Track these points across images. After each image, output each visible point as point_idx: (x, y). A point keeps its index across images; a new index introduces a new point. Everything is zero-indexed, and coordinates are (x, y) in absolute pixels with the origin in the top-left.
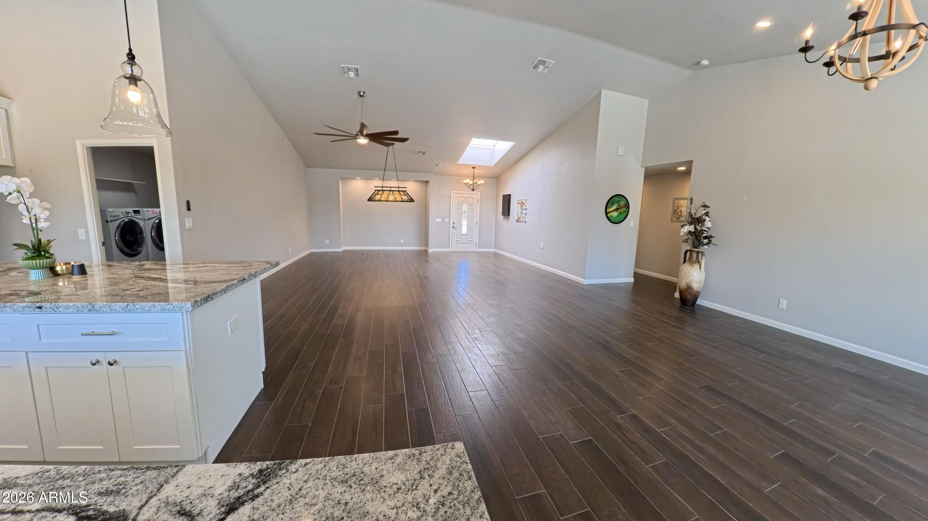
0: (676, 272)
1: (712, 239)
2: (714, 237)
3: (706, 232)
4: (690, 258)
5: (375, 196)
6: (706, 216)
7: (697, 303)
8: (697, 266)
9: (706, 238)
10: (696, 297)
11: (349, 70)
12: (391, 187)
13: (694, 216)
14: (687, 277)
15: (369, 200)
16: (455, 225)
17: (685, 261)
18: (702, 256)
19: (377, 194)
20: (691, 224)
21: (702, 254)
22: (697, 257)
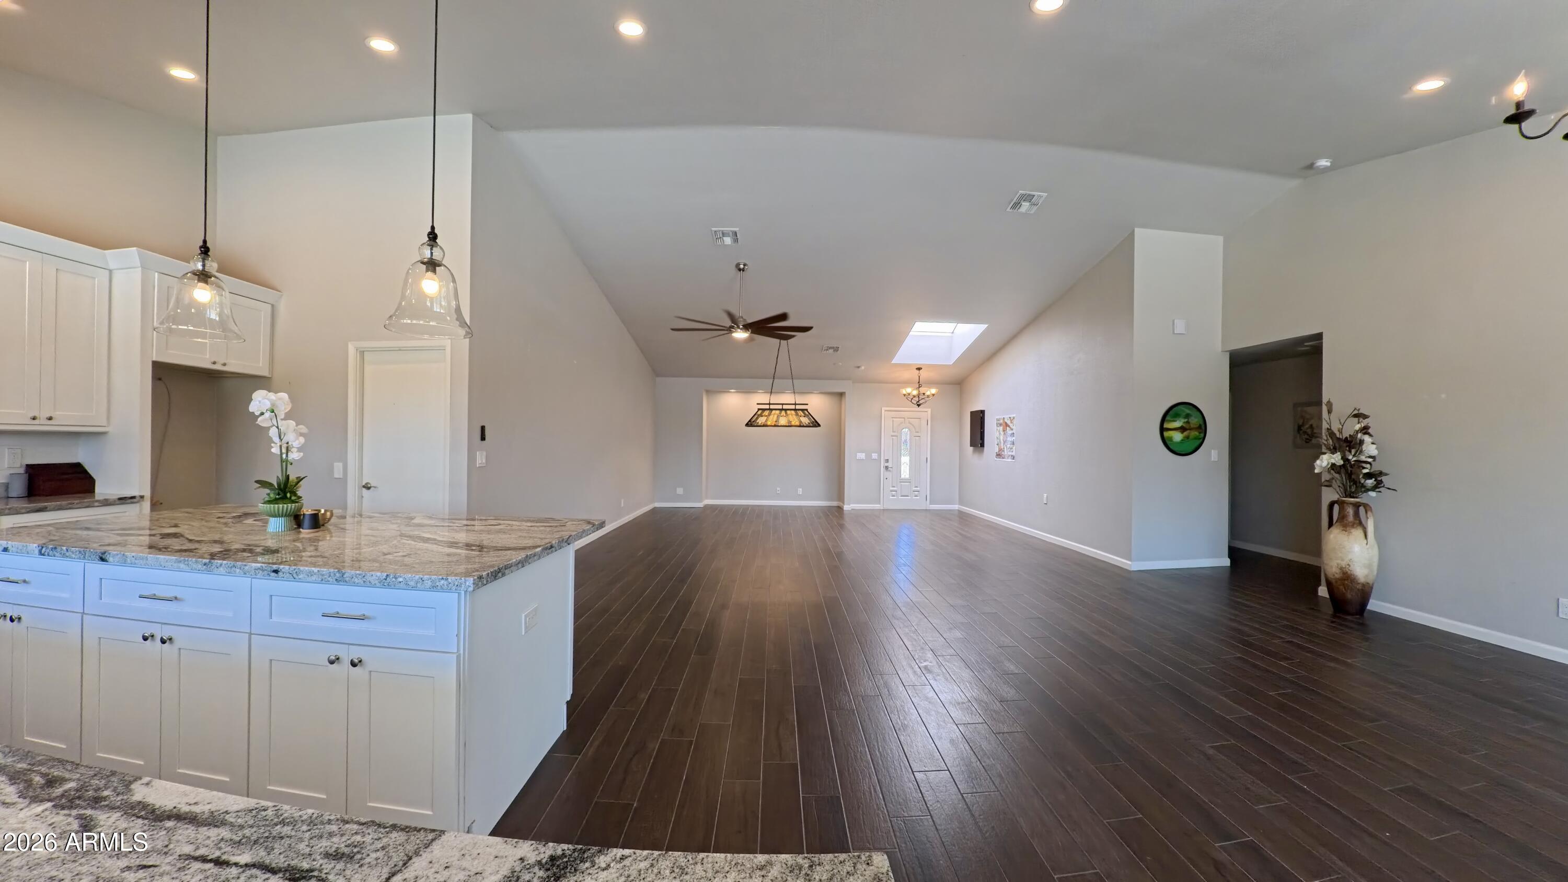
0: (1317, 548)
1: (1384, 478)
2: (1386, 474)
3: (1368, 466)
4: (1342, 517)
5: (757, 418)
6: (1365, 434)
7: (1369, 607)
8: (1357, 533)
9: (1369, 476)
10: (1365, 593)
11: (724, 234)
12: (783, 404)
13: (1338, 436)
14: (1340, 555)
15: (747, 425)
16: (890, 465)
17: (1331, 524)
18: (1366, 512)
19: (761, 415)
20: (1333, 450)
21: (1365, 507)
22: (1357, 514)
